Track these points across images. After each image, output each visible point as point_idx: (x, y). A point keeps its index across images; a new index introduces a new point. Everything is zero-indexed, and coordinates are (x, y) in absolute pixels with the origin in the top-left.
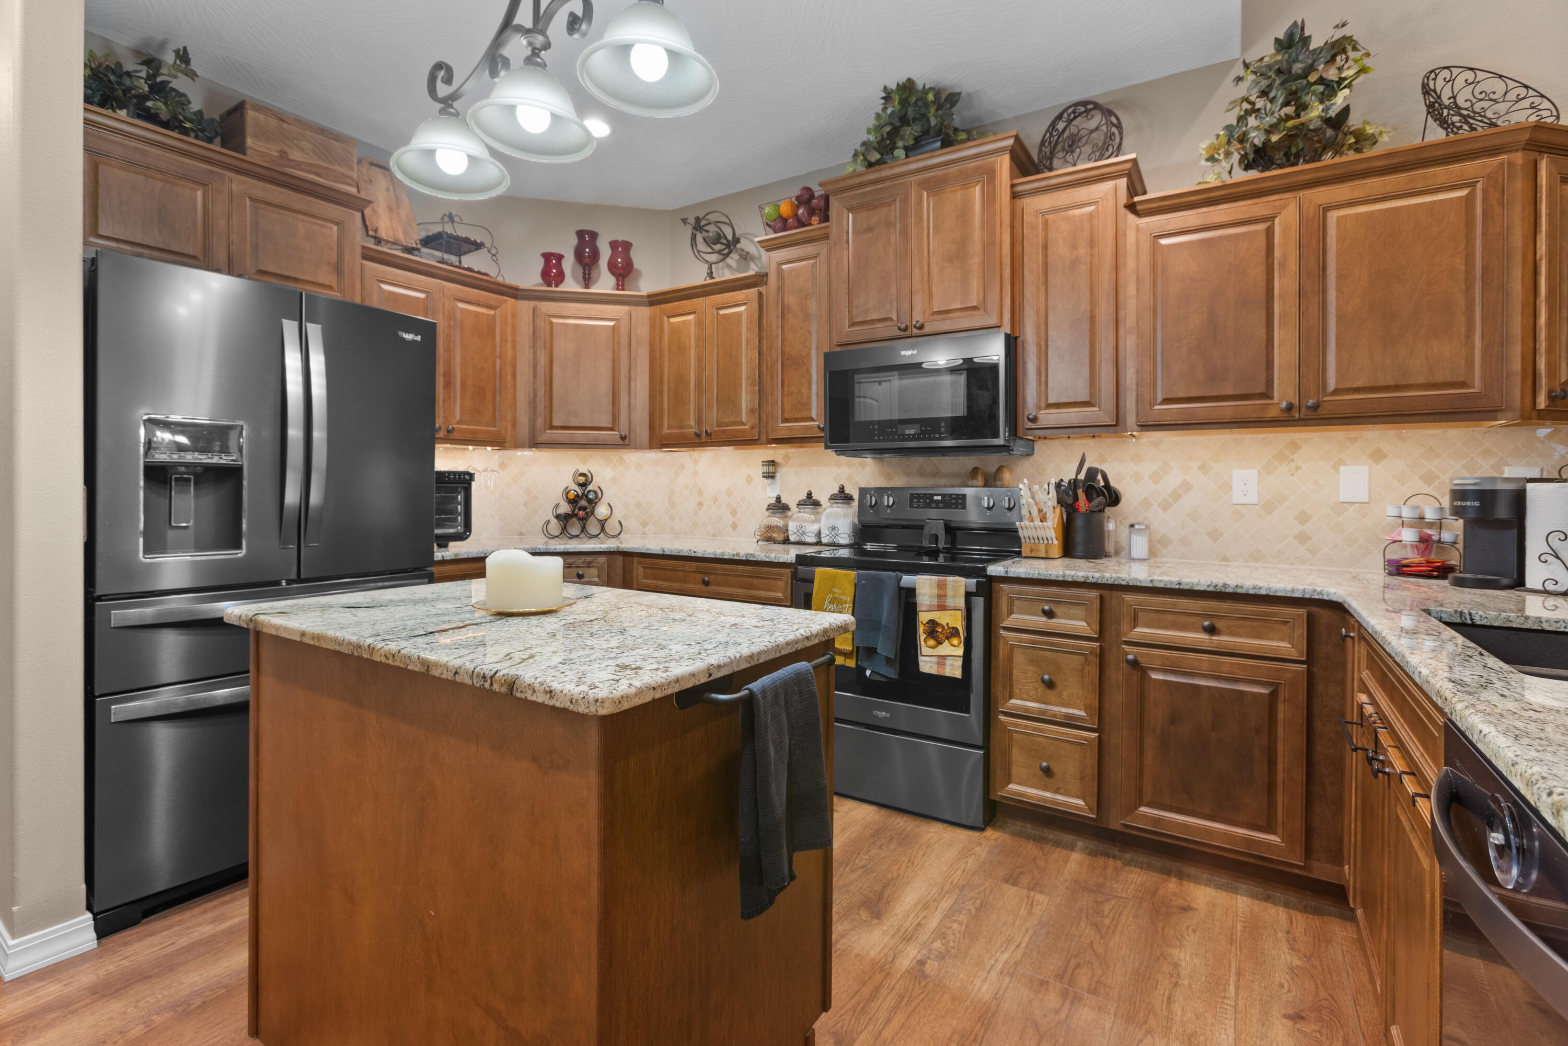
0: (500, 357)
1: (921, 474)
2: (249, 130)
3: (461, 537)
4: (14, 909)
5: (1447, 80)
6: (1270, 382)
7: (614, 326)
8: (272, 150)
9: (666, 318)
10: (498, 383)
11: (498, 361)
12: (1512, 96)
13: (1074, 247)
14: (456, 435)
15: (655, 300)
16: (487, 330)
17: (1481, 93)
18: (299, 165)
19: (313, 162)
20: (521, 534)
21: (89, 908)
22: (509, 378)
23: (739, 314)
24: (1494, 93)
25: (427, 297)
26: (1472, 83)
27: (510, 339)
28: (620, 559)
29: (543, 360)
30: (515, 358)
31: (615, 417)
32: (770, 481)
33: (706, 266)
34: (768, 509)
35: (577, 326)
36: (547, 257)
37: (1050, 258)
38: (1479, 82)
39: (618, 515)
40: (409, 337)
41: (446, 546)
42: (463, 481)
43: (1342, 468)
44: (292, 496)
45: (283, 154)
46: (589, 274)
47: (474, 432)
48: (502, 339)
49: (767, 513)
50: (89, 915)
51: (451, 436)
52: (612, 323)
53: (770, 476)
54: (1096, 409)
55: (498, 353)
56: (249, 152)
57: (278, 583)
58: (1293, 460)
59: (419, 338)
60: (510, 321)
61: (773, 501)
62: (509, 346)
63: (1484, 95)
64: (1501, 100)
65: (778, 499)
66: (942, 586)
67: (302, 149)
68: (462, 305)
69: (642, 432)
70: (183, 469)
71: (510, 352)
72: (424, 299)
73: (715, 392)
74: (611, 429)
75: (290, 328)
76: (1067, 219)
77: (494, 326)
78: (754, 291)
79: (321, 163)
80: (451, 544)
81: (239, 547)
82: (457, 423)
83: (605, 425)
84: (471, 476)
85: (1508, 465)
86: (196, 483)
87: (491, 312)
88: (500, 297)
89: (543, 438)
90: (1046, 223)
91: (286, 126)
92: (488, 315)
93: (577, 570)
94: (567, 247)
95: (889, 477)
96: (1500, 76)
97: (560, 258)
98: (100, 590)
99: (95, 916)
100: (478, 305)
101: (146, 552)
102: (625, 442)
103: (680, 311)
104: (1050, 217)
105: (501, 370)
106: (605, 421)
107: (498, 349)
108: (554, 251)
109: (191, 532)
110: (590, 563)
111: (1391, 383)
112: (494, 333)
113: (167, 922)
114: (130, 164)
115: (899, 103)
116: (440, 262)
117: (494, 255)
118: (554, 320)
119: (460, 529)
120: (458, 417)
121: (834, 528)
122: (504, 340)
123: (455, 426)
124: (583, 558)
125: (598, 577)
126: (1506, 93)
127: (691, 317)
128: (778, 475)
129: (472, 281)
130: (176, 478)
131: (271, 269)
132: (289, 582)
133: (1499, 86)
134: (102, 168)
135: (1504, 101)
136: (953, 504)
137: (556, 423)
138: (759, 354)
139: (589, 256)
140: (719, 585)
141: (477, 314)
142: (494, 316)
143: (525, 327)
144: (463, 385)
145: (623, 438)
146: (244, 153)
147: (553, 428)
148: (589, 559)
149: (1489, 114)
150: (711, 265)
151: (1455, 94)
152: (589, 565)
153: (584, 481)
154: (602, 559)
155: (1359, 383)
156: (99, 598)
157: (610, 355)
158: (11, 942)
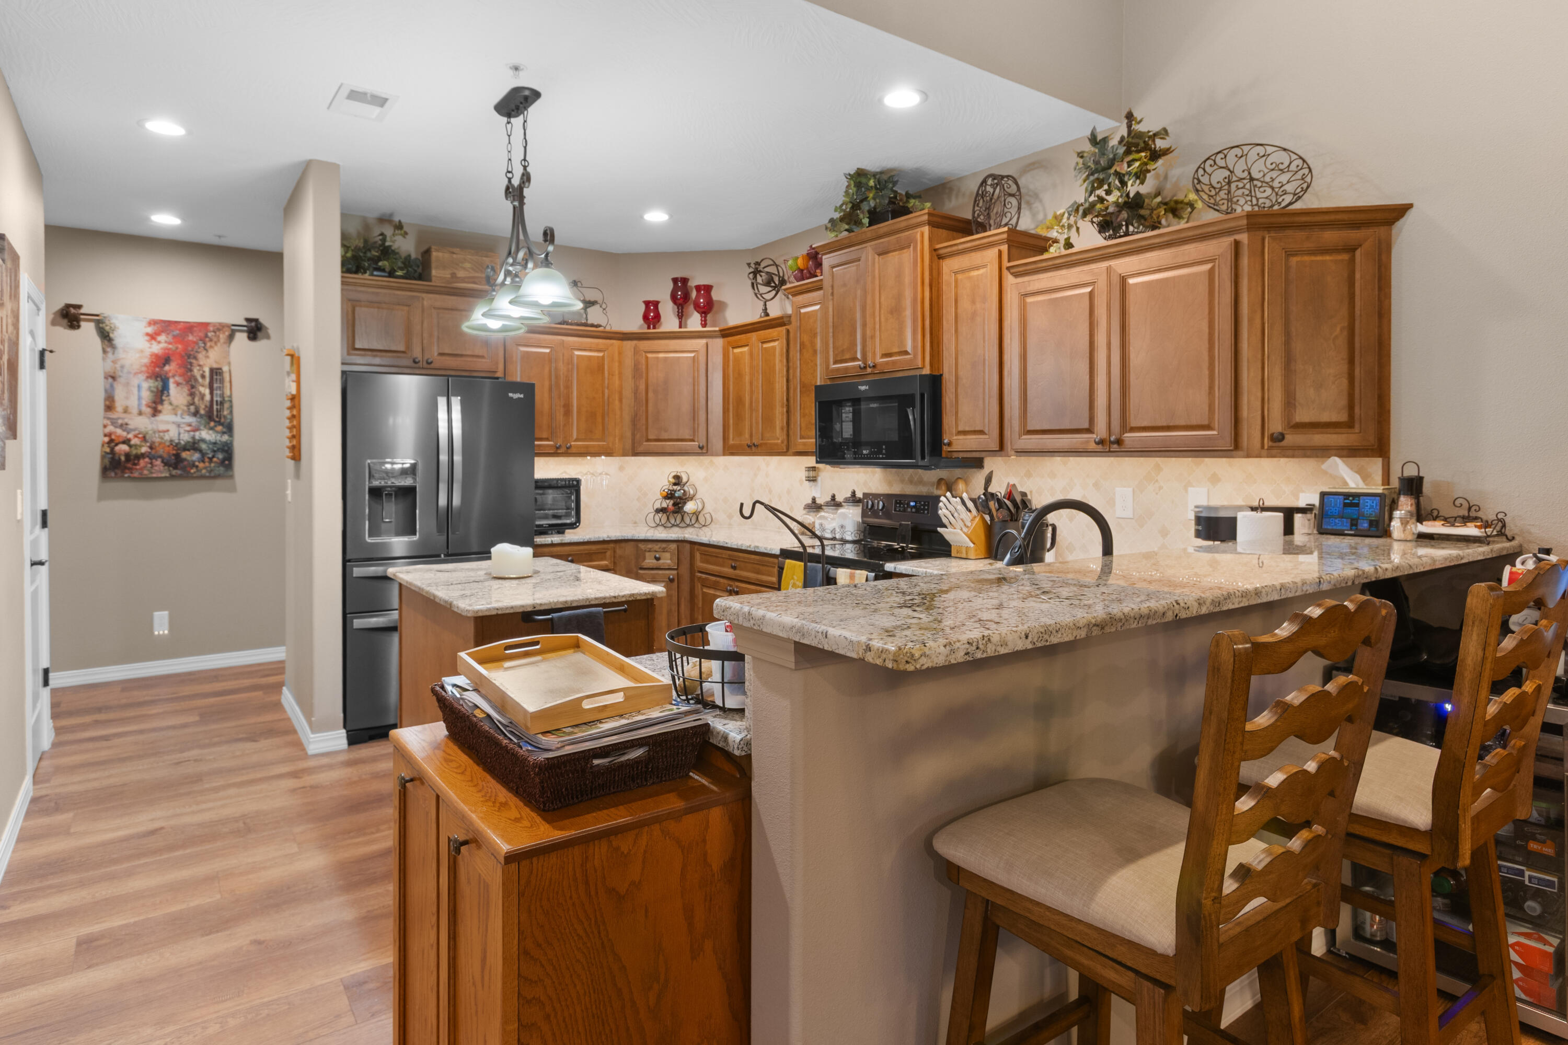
0: (608, 388)
1: (911, 482)
2: (433, 265)
3: (573, 526)
4: (313, 719)
5: (1239, 155)
6: (1092, 419)
7: (694, 357)
8: (447, 274)
9: (731, 349)
10: (606, 408)
11: (606, 391)
12: (1293, 167)
13: (973, 302)
14: (573, 450)
15: (726, 333)
16: (598, 368)
17: (1272, 164)
18: (463, 280)
19: (471, 275)
20: (635, 523)
21: (345, 727)
22: (617, 402)
23: (774, 348)
24: (1282, 164)
25: (551, 351)
26: (1264, 156)
27: (617, 372)
28: (688, 546)
29: (642, 387)
30: (621, 386)
31: (695, 431)
32: (811, 483)
33: (762, 303)
34: (805, 508)
35: (666, 358)
36: (647, 303)
37: (959, 311)
38: (1269, 155)
39: (708, 508)
40: (516, 396)
41: (563, 533)
42: (572, 487)
43: (1190, 489)
44: (443, 501)
45: (453, 275)
46: (682, 312)
47: (587, 447)
48: (609, 374)
49: (804, 512)
50: (344, 731)
51: (570, 451)
52: (692, 355)
53: (812, 480)
54: (987, 437)
55: (606, 385)
56: (433, 279)
57: (439, 556)
58: (1157, 481)
59: (522, 396)
60: (616, 357)
61: (810, 501)
62: (617, 377)
63: (1274, 165)
64: (1286, 170)
65: (814, 500)
66: (852, 577)
67: (464, 269)
68: (577, 353)
69: (717, 442)
70: (389, 489)
71: (617, 382)
72: (549, 353)
73: (761, 411)
74: (693, 440)
75: (442, 402)
76: (969, 278)
77: (603, 364)
78: (783, 330)
79: (477, 275)
80: (567, 531)
81: (415, 534)
82: (575, 441)
83: (687, 437)
84: (578, 481)
85: (1303, 492)
86: (395, 496)
87: (601, 354)
88: (608, 341)
89: (641, 449)
90: (956, 281)
91: (455, 256)
92: (598, 357)
93: (655, 553)
94: (663, 293)
95: (890, 484)
96: (1285, 150)
97: (656, 304)
98: (348, 557)
99: (347, 732)
100: (591, 350)
101: (370, 536)
102: (704, 450)
103: (740, 344)
104: (960, 277)
105: (608, 398)
106: (687, 434)
107: (606, 382)
108: (651, 299)
109: (393, 524)
110: (664, 548)
111: (1165, 424)
112: (603, 369)
113: (379, 744)
114: (371, 304)
115: (854, 186)
116: (560, 324)
117: (604, 309)
118: (650, 355)
119: (573, 520)
120: (575, 436)
121: (842, 527)
122: (611, 374)
123: (573, 443)
124: (659, 545)
125: (671, 559)
126: (1290, 163)
127: (746, 349)
128: (819, 479)
129: (585, 333)
130: (386, 494)
131: (447, 351)
132: (445, 555)
133: (1284, 158)
134: (357, 309)
135: (1288, 171)
136: (922, 509)
137: (651, 437)
138: (788, 381)
139: (681, 298)
140: (741, 569)
141: (589, 357)
142: (603, 357)
143: (629, 362)
144: (579, 412)
145: (701, 448)
146: (430, 280)
147: (648, 440)
148: (664, 545)
149: (1276, 184)
150: (765, 303)
151: (1249, 166)
152: (664, 550)
153: (678, 480)
154: (673, 546)
155: (1145, 424)
156: (349, 561)
157: (691, 380)
158: (312, 736)
